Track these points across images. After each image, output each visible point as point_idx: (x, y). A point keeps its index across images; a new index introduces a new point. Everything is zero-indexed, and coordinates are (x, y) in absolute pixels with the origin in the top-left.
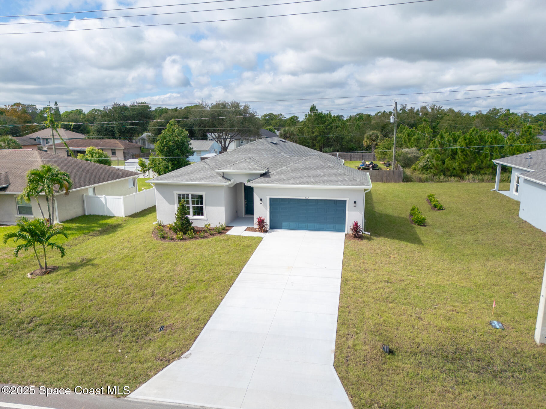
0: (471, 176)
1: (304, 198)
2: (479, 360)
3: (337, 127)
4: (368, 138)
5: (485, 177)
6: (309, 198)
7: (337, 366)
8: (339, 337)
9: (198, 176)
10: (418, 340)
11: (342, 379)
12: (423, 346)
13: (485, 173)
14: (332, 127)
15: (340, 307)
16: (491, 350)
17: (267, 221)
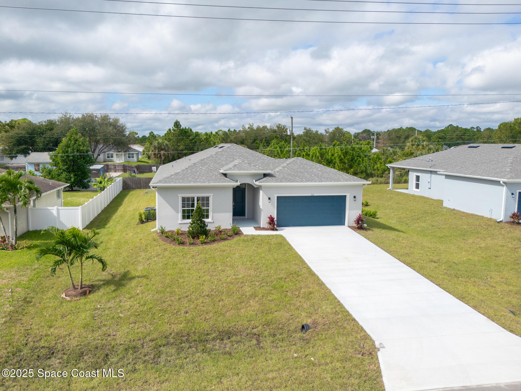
1: (310, 195)
6: (315, 195)
9: (203, 178)
17: (276, 219)
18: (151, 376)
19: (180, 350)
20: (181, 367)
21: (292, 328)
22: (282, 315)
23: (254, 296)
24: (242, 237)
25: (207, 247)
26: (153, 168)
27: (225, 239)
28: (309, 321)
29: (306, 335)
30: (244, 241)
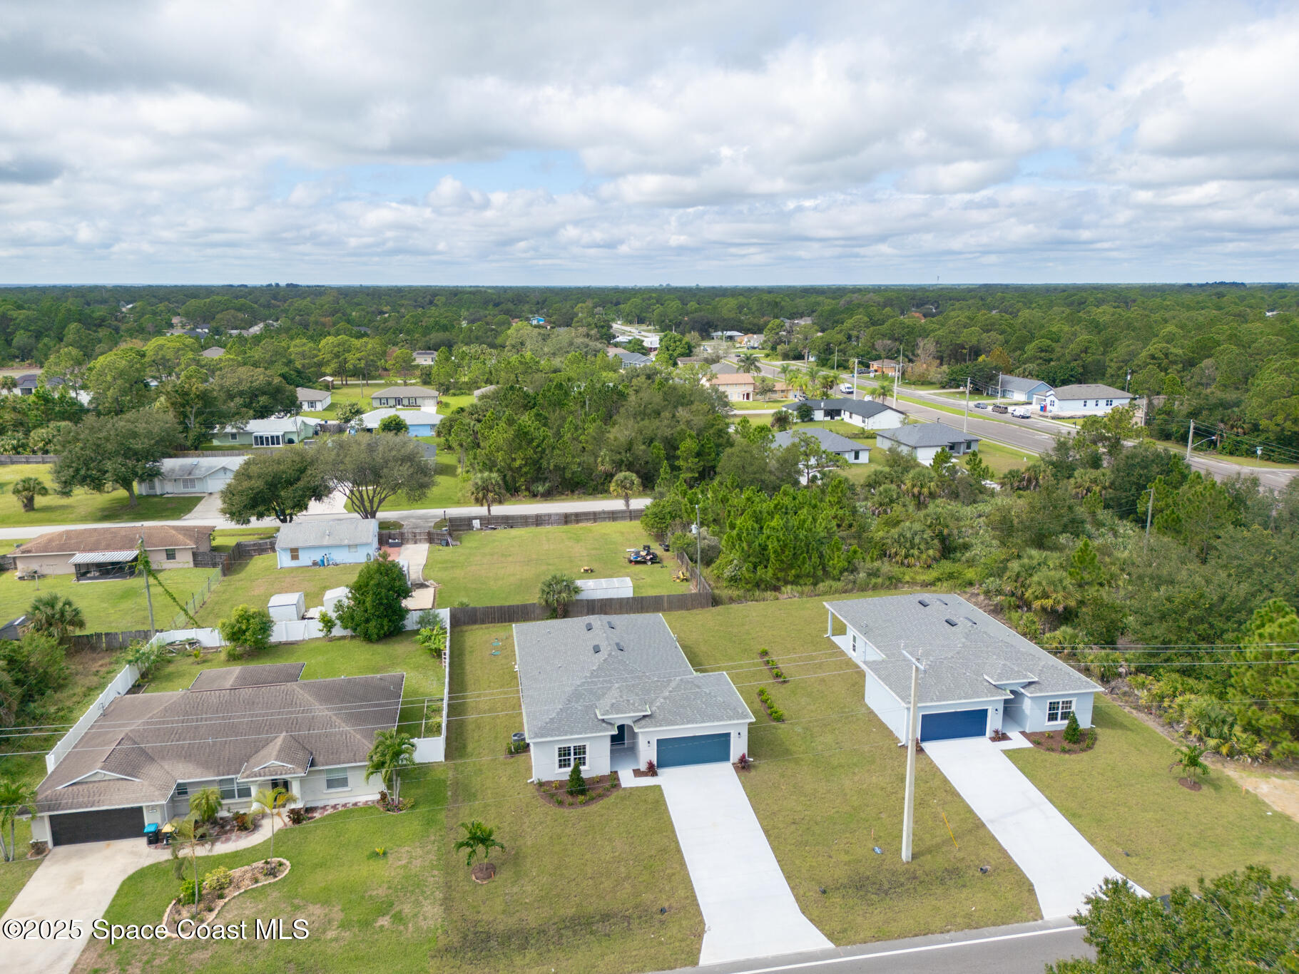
0: (789, 587)
1: (692, 735)
2: (874, 883)
3: (553, 448)
4: (618, 485)
5: (806, 589)
6: (697, 734)
7: (803, 913)
8: (792, 889)
10: (836, 877)
11: (811, 920)
12: (840, 881)
13: (805, 584)
14: (544, 450)
15: (778, 861)
16: (879, 873)
17: (655, 763)
18: (560, 955)
19: (575, 933)
20: (578, 948)
21: (654, 910)
22: (647, 897)
23: (628, 877)
24: (621, 792)
25: (587, 809)
26: (474, 522)
27: (601, 797)
28: (666, 905)
29: (663, 917)
30: (623, 799)
